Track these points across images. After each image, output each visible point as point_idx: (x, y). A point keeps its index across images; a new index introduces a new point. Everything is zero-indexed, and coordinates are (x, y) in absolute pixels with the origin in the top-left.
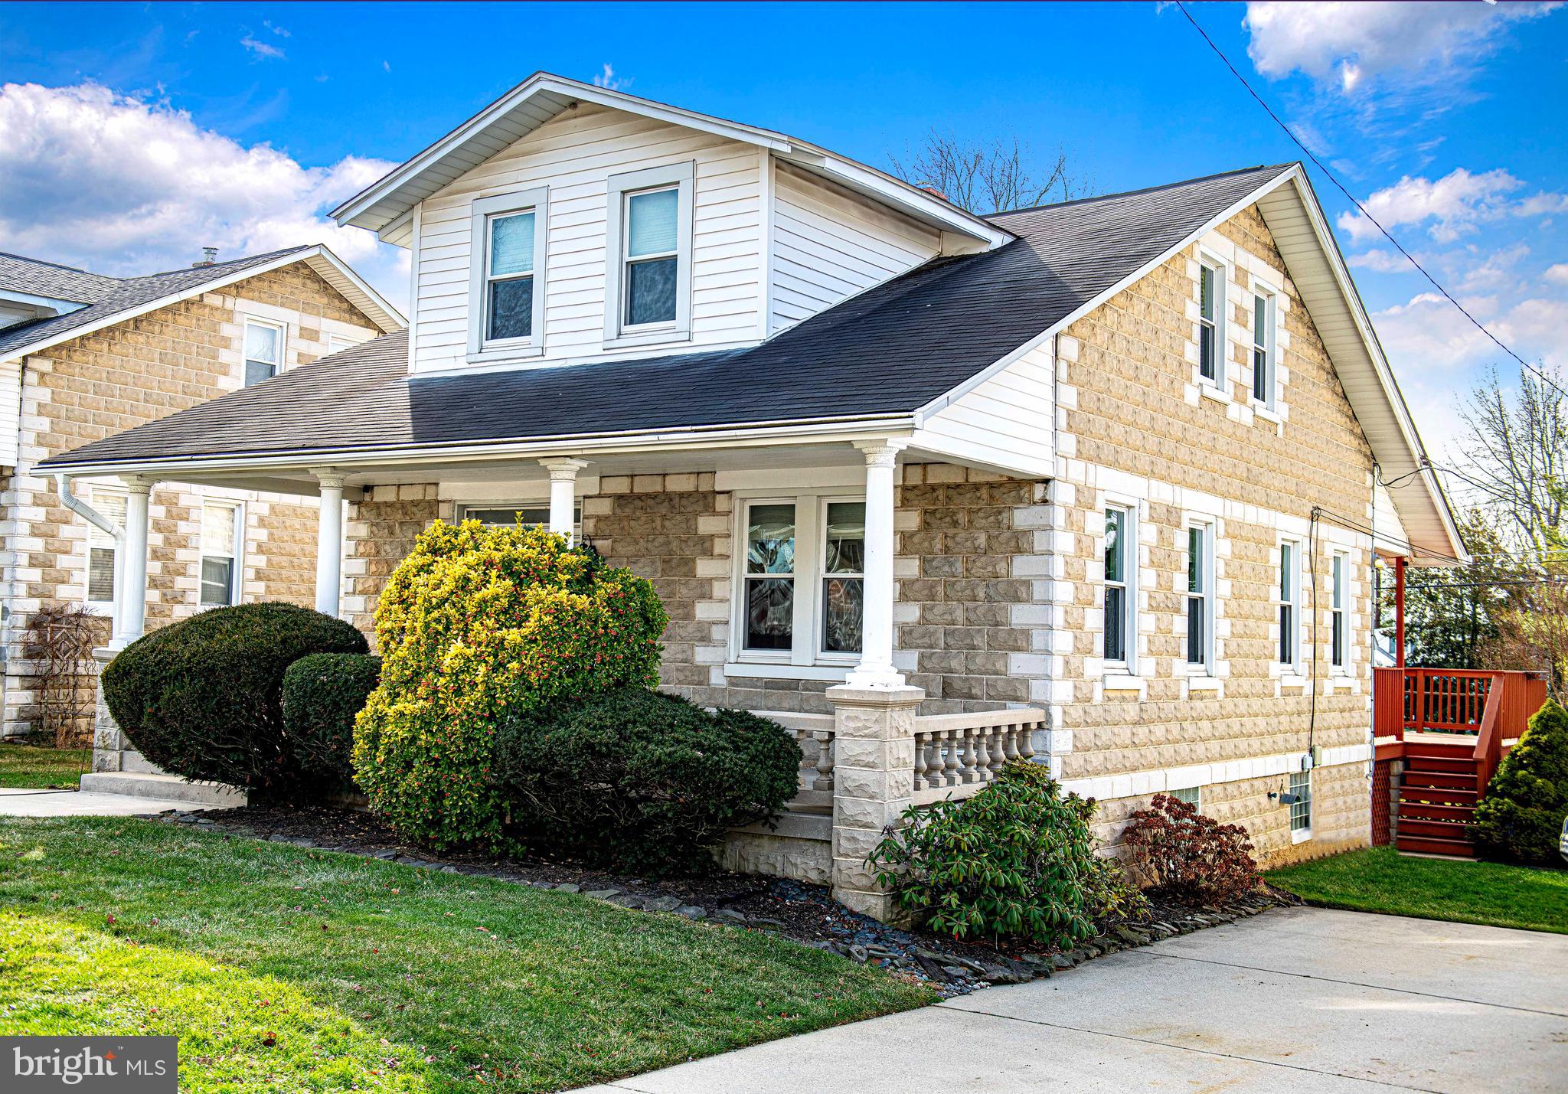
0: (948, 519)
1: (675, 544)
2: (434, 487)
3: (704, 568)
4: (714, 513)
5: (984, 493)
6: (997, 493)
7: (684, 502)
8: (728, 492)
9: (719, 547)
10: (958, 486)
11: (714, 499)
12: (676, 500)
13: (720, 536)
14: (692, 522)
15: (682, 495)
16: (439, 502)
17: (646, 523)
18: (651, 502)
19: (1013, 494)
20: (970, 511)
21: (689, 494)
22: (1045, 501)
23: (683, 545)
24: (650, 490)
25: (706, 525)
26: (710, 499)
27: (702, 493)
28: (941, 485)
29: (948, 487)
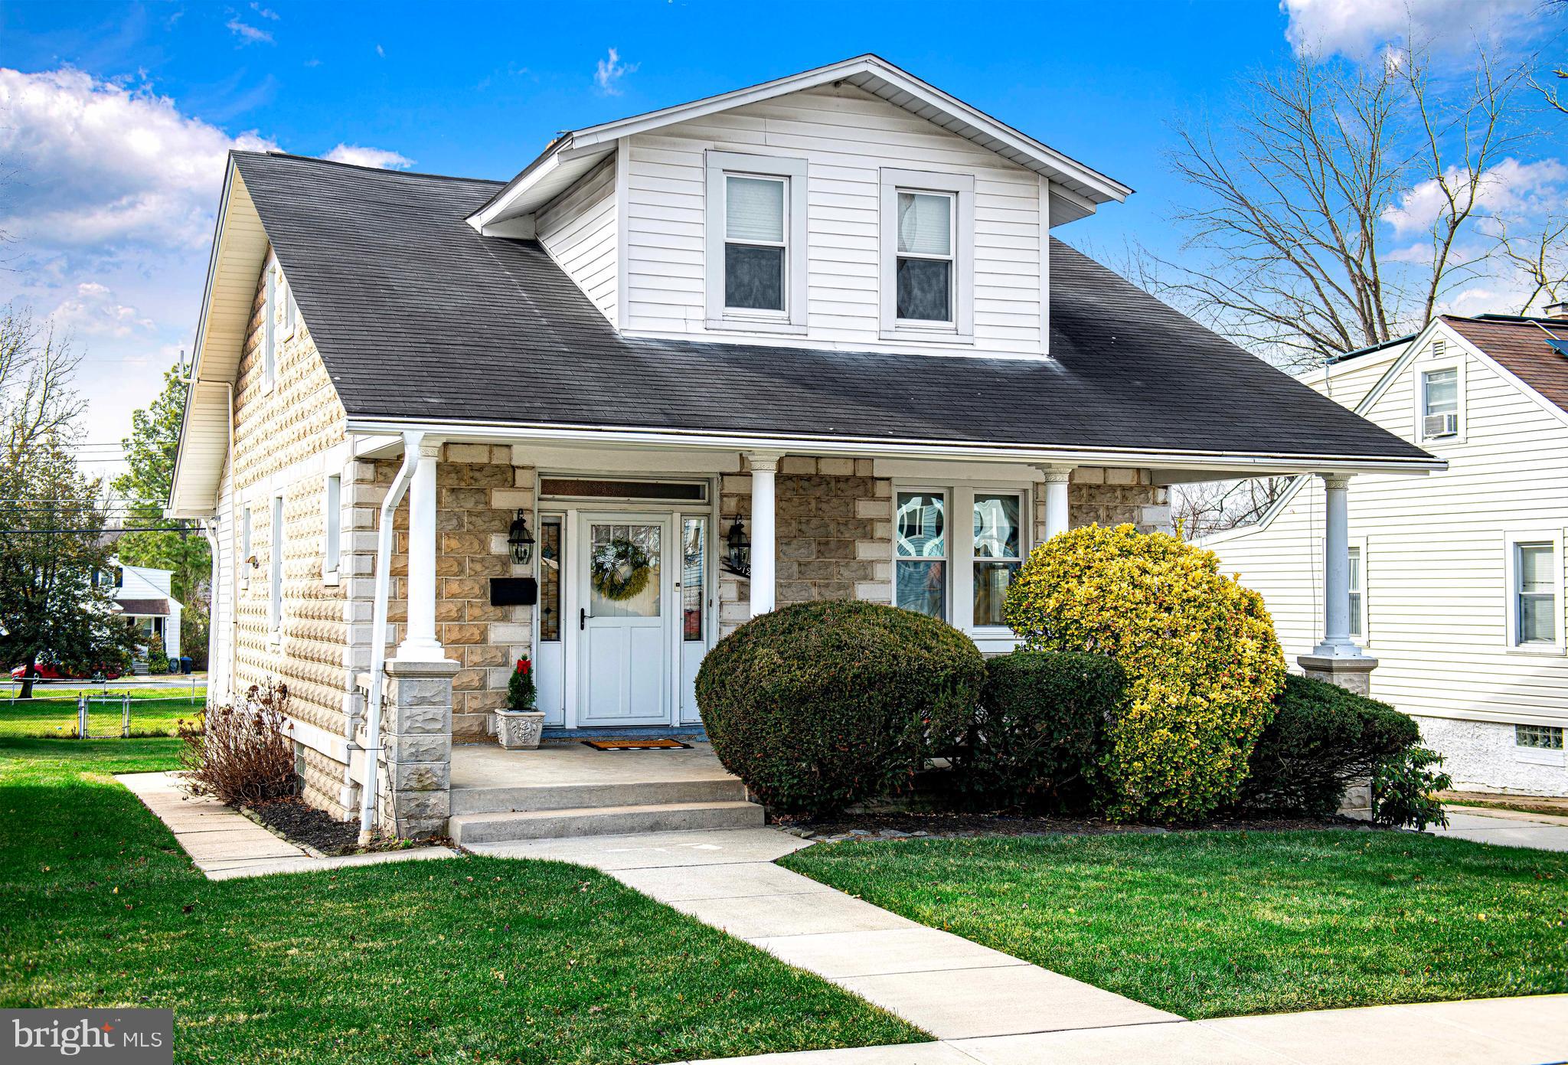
0: (1092, 514)
1: (832, 527)
2: (506, 450)
3: (865, 551)
4: (873, 497)
5: (1118, 493)
6: (1128, 494)
7: (842, 485)
8: (888, 479)
9: (880, 531)
10: (1098, 487)
11: (873, 485)
12: (833, 484)
13: (881, 520)
14: (851, 506)
15: (838, 479)
16: (514, 468)
17: (801, 504)
18: (806, 484)
19: (1143, 496)
20: (1108, 508)
21: (847, 479)
22: (1165, 503)
23: (842, 528)
24: (802, 471)
25: (865, 509)
26: (870, 485)
27: (860, 478)
28: (1085, 485)
29: (1090, 487)
